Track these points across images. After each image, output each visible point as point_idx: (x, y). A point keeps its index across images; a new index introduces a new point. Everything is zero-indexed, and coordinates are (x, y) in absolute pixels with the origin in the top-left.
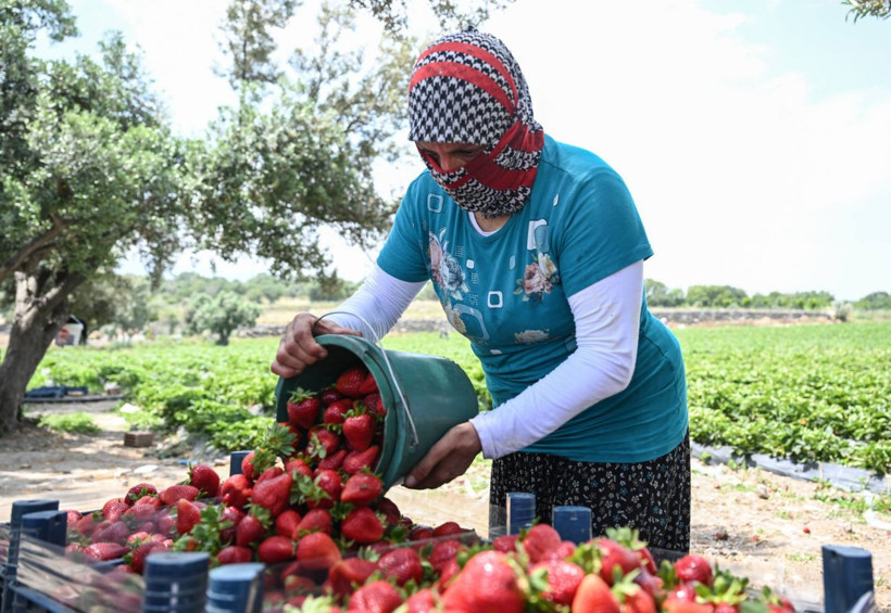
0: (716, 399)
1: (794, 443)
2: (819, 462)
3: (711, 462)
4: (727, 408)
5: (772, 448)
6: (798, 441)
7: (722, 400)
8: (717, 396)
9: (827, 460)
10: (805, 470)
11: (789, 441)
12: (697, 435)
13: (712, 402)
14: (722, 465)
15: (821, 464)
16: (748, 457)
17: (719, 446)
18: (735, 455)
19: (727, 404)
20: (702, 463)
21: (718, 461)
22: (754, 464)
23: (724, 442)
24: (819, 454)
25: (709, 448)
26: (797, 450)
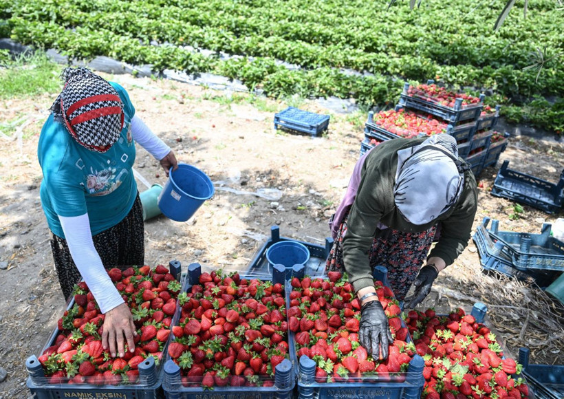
0: (125, 23)
1: (188, 64)
2: (200, 73)
3: (139, 76)
4: (133, 29)
5: (175, 66)
6: (190, 62)
7: (129, 23)
8: (125, 20)
9: (205, 72)
10: (195, 78)
11: (185, 63)
12: (128, 59)
13: (122, 25)
14: (146, 77)
15: (202, 74)
16: (161, 72)
17: (142, 65)
18: (153, 71)
19: (133, 27)
20: (133, 76)
21: (144, 75)
22: (165, 77)
23: (146, 63)
24: (200, 68)
25: (136, 67)
26: (190, 68)
